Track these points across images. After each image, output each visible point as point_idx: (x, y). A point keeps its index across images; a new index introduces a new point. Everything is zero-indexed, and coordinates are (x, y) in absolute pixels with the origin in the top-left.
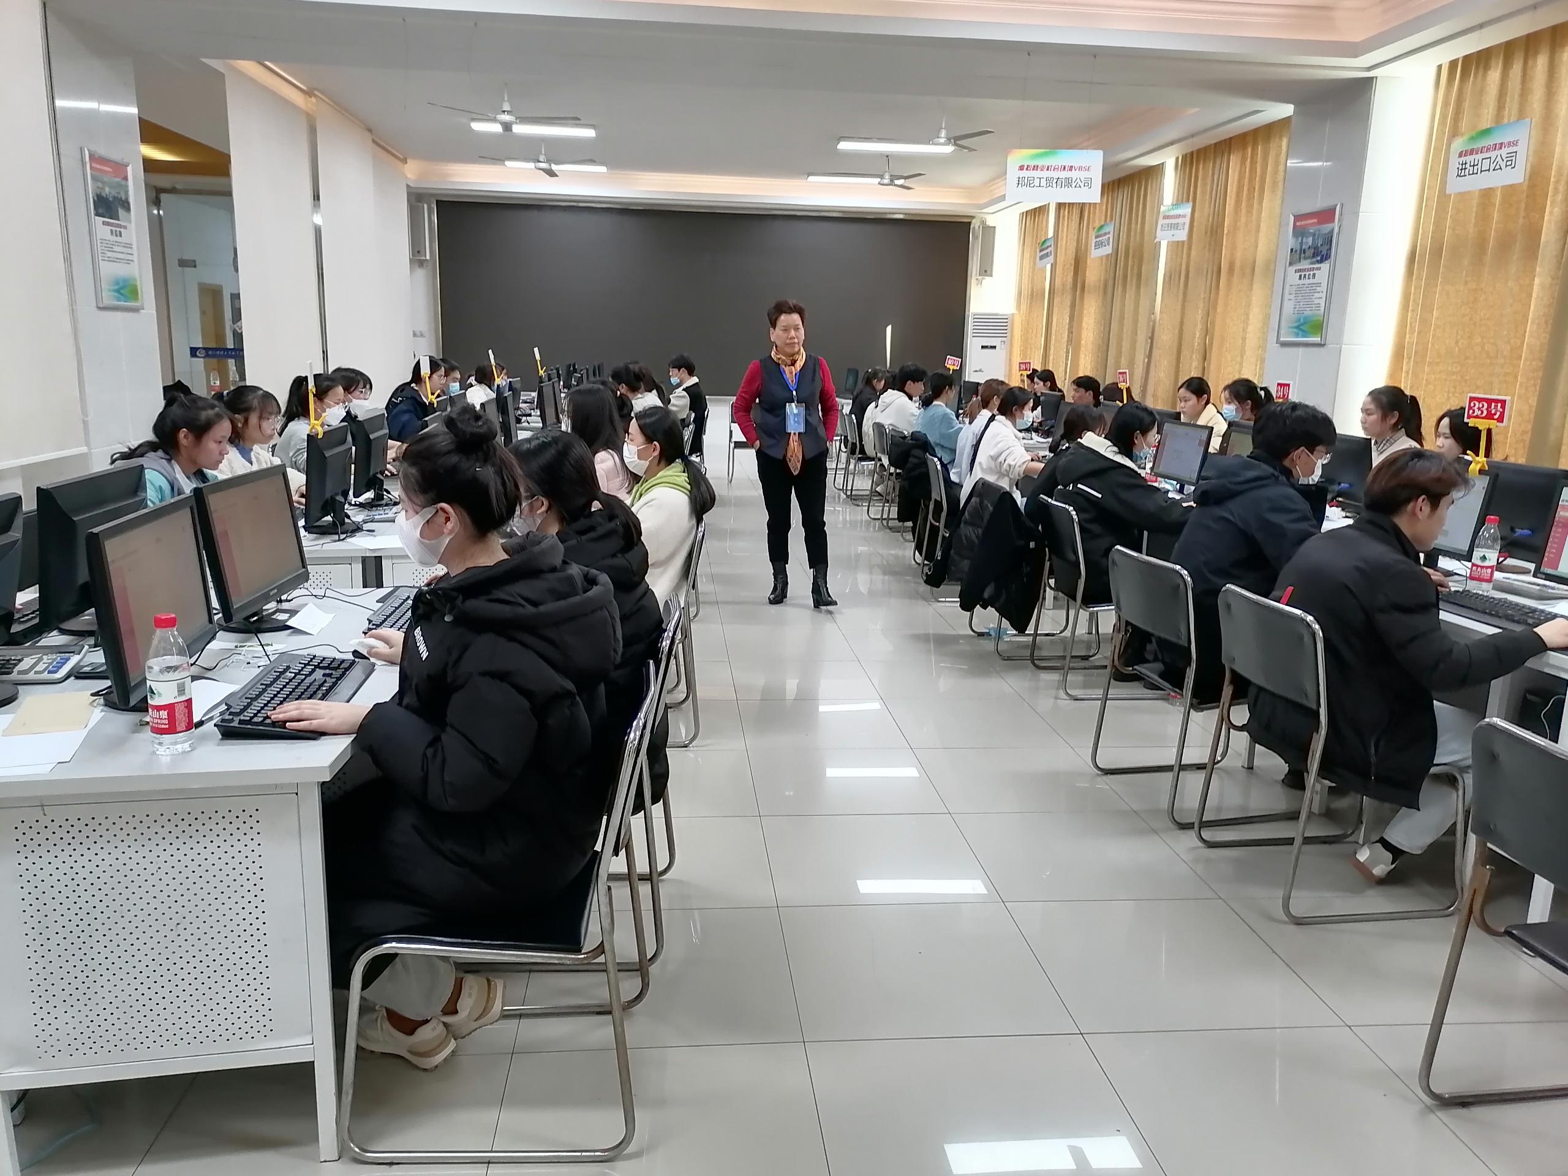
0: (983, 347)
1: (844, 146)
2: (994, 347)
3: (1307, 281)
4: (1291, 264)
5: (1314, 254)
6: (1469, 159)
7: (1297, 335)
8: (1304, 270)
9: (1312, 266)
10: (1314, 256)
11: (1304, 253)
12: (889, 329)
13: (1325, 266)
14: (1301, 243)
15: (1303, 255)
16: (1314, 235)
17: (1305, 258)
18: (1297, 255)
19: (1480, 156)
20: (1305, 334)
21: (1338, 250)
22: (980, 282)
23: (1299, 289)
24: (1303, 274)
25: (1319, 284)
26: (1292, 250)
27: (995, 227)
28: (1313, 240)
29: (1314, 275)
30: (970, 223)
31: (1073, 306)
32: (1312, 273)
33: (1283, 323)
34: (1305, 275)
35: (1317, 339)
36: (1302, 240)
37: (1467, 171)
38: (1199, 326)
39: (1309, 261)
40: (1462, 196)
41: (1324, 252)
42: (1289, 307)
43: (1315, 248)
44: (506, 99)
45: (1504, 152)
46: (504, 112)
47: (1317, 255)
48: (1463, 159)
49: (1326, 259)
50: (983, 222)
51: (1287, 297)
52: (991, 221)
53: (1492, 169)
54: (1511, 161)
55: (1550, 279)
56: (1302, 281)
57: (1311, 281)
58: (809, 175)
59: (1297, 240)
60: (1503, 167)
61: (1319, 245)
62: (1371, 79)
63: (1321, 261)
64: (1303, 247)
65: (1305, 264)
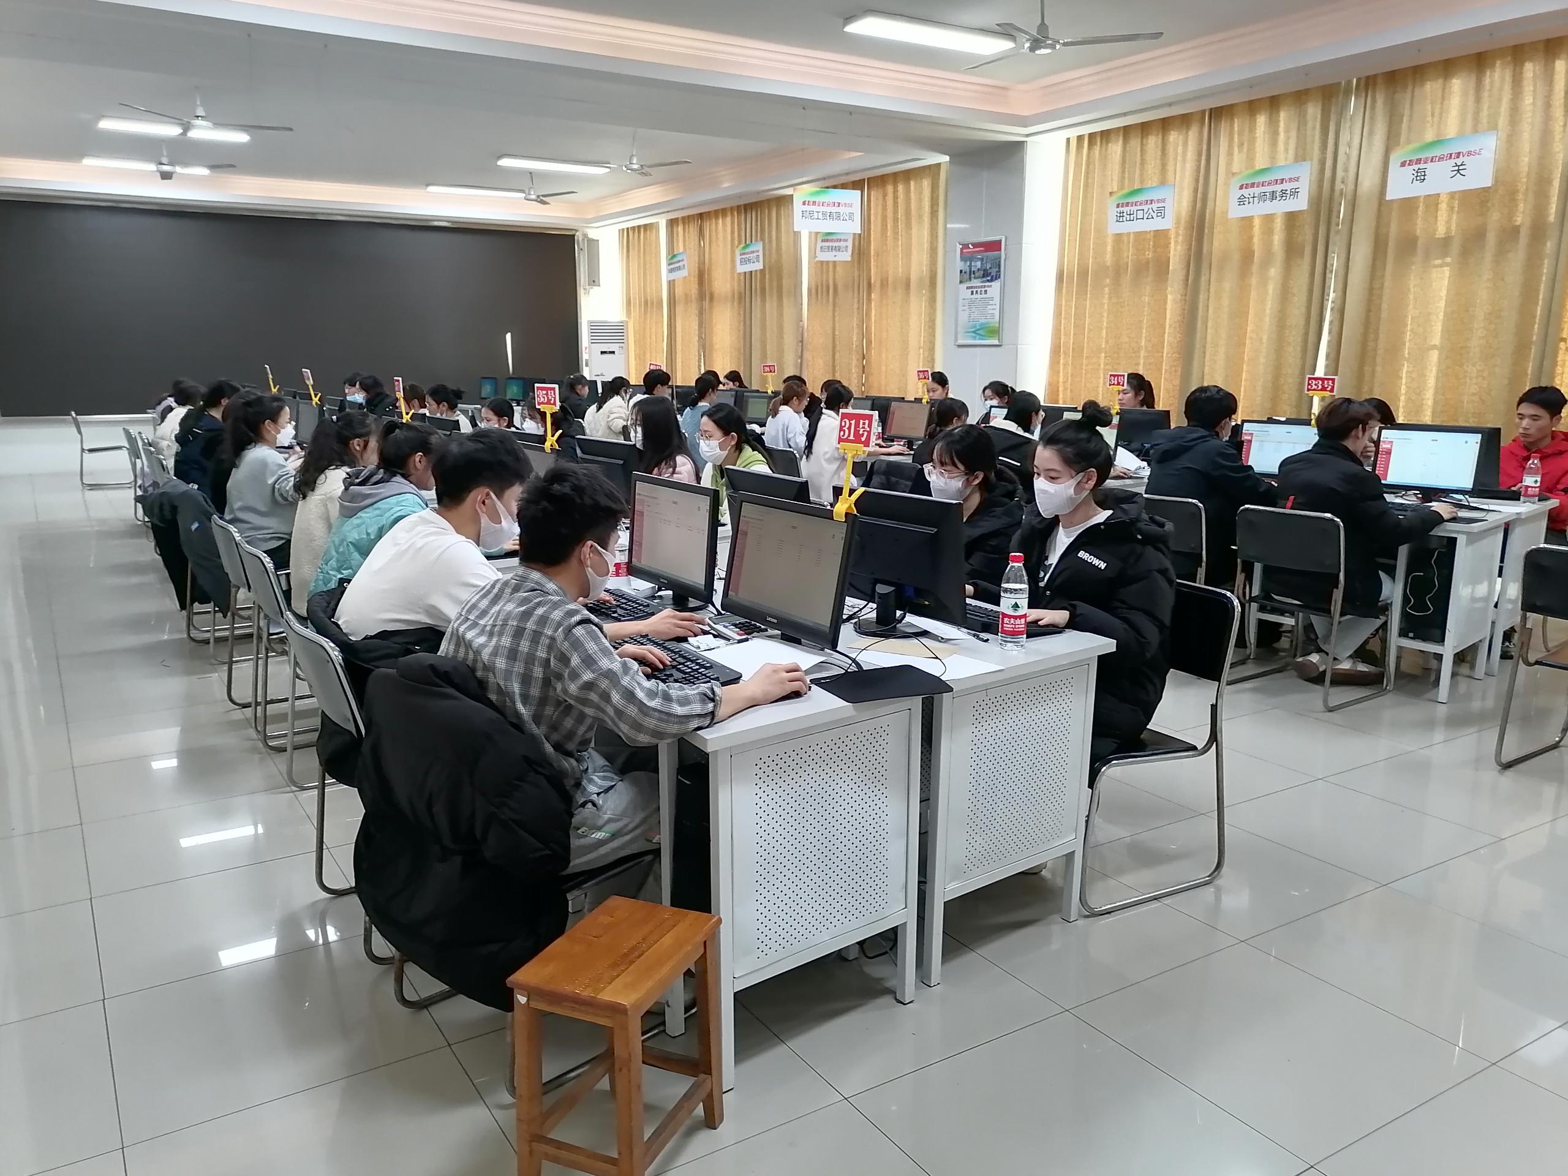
0: (602, 353)
1: (505, 162)
2: (613, 352)
3: (979, 296)
4: (961, 282)
5: (984, 274)
6: (1125, 209)
7: (975, 338)
8: (976, 287)
9: (984, 284)
10: (984, 276)
11: (974, 274)
12: (508, 336)
13: (996, 285)
14: (970, 266)
15: (973, 276)
16: (982, 260)
17: (975, 278)
18: (967, 276)
19: (1135, 208)
20: (982, 337)
21: (1006, 269)
22: (587, 292)
23: (971, 303)
24: (975, 290)
25: (992, 299)
26: (961, 271)
27: (598, 241)
28: (981, 264)
29: (986, 291)
30: (574, 236)
31: (701, 314)
32: (983, 289)
33: (959, 329)
34: (977, 291)
35: (996, 342)
36: (971, 264)
37: (1124, 218)
38: (855, 331)
39: (980, 280)
40: (1118, 237)
41: (994, 274)
42: (963, 317)
43: (984, 270)
44: (198, 103)
45: (1155, 206)
46: (198, 117)
47: (987, 276)
48: (1121, 209)
49: (996, 279)
50: (585, 236)
51: (961, 308)
52: (592, 234)
53: (1145, 218)
54: (1161, 213)
55: (1179, 296)
56: (975, 296)
57: (983, 296)
58: (428, 185)
59: (965, 264)
60: (1155, 216)
61: (988, 268)
62: (1023, 142)
63: (991, 281)
64: (973, 269)
65: (976, 283)
